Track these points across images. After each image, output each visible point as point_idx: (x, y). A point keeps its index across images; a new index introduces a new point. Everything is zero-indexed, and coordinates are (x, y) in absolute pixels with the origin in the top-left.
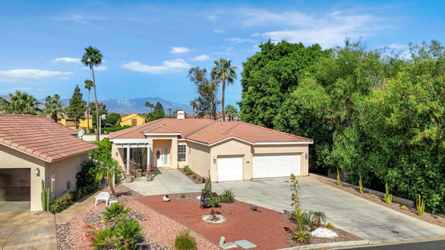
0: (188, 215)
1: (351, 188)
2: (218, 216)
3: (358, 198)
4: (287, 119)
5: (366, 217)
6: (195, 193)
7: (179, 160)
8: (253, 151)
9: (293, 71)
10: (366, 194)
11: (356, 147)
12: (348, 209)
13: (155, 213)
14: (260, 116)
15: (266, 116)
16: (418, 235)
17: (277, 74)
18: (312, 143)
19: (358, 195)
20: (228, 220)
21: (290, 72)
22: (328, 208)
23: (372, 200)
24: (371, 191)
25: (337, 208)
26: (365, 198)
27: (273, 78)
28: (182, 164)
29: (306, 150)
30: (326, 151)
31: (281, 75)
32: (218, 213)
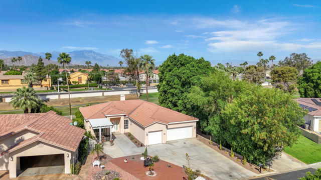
0: (139, 172)
1: (216, 146)
2: (153, 172)
3: (219, 154)
4: (185, 103)
5: (220, 167)
6: (138, 155)
7: (125, 128)
8: (167, 127)
9: (188, 77)
10: (223, 151)
11: (220, 126)
12: (213, 163)
13: (123, 171)
14: (170, 99)
15: (173, 101)
16: (240, 177)
17: (179, 78)
18: (198, 120)
19: (219, 152)
20: (158, 174)
21: (186, 78)
22: (203, 162)
23: (225, 155)
24: (226, 149)
25: (208, 162)
26: (222, 154)
27: (177, 79)
28: (127, 131)
29: (195, 124)
30: (205, 124)
31: (181, 78)
32: (153, 170)
